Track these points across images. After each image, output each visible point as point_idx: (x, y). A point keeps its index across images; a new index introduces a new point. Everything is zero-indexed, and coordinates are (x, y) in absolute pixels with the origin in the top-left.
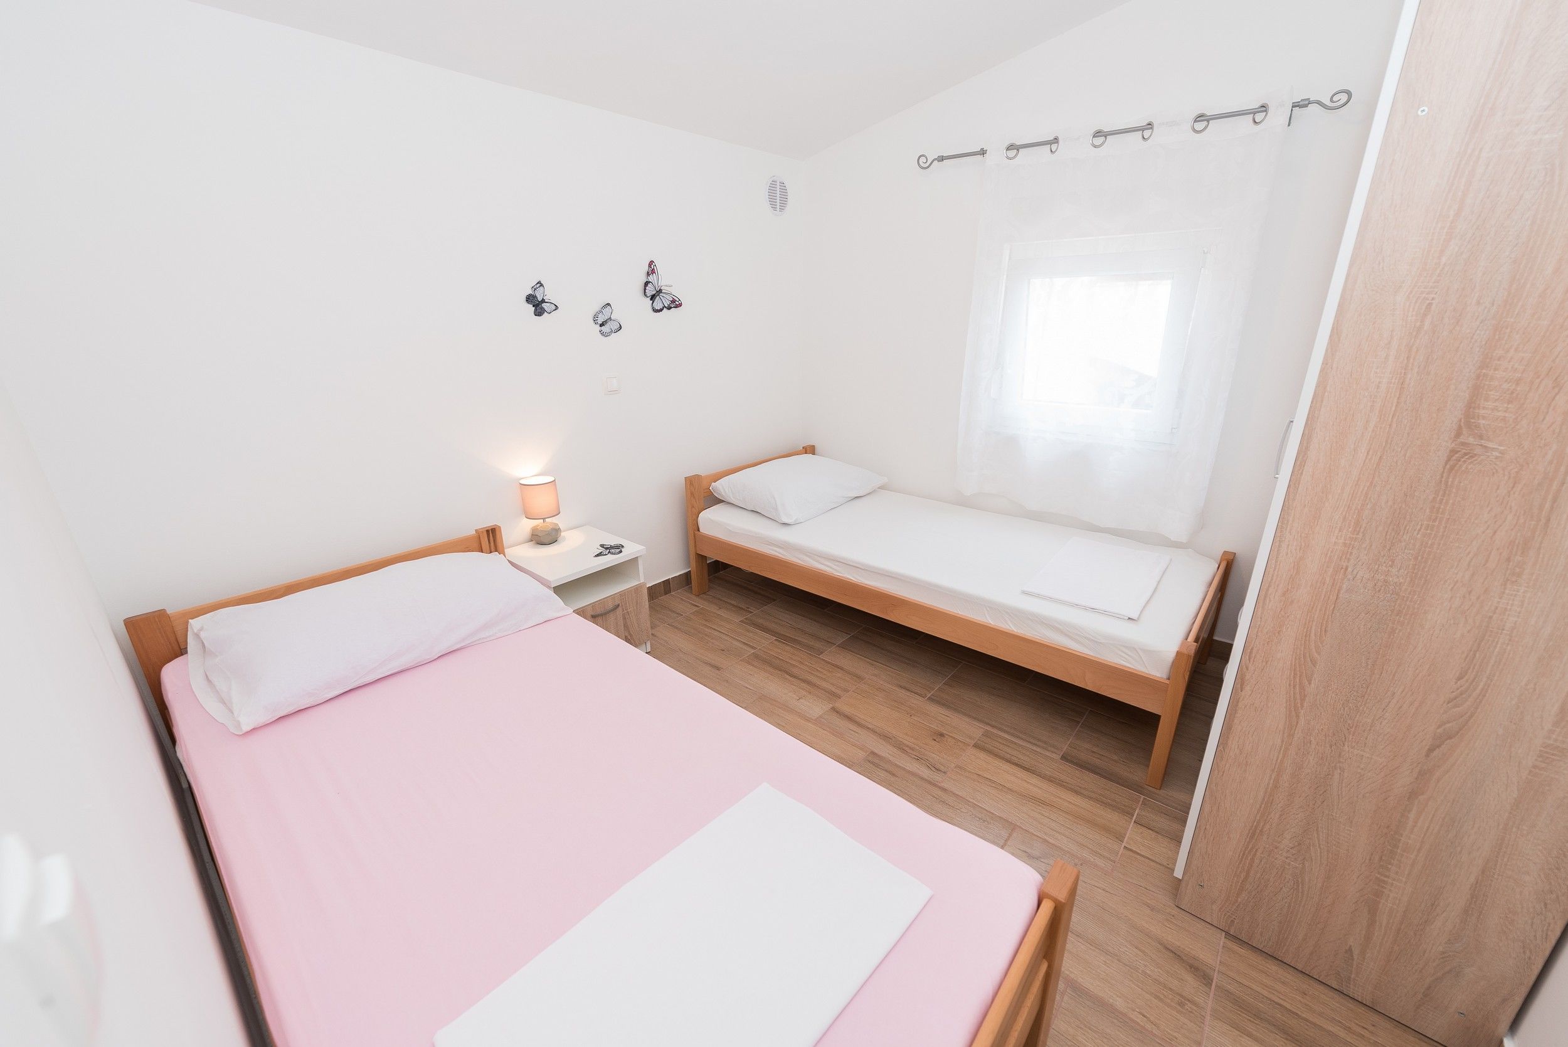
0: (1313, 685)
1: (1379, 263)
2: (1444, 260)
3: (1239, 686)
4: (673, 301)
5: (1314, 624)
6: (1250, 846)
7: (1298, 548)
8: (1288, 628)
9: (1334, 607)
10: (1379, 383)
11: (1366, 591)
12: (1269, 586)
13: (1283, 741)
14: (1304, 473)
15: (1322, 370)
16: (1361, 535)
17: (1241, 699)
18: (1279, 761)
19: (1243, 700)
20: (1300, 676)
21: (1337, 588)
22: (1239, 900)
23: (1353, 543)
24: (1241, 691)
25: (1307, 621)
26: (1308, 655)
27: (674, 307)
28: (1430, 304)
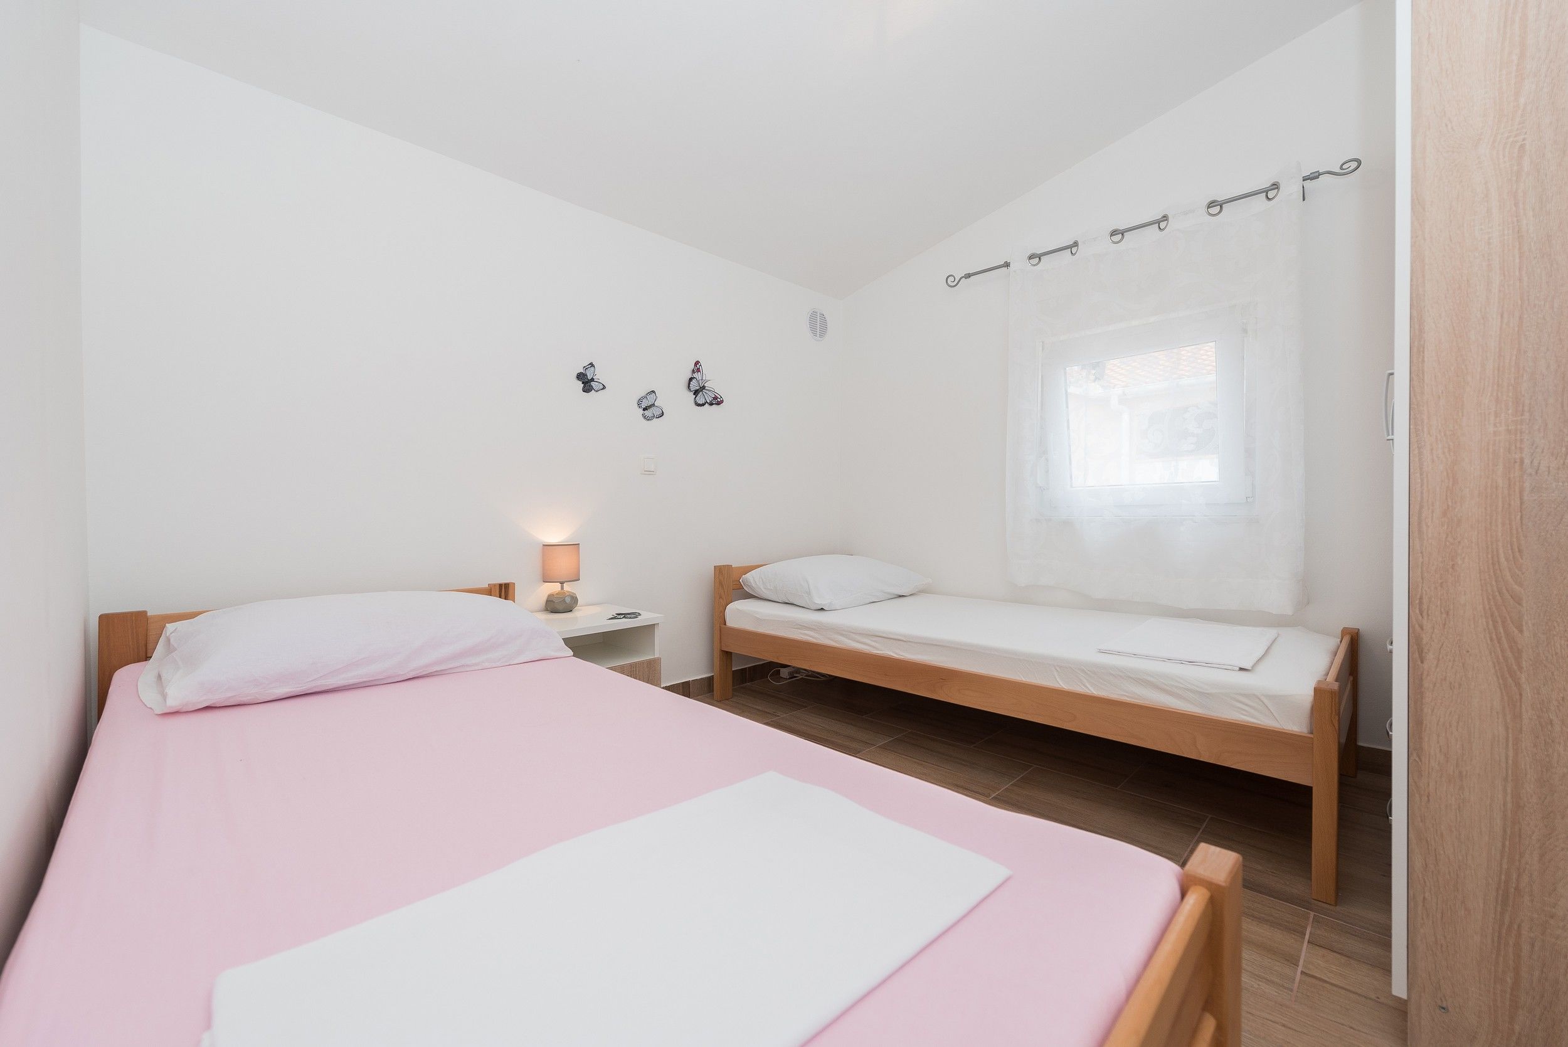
0: (1526, 634)
1: (1446, 125)
2: (1522, 100)
3: (1417, 655)
4: (715, 398)
5: (1500, 544)
6: (1507, 919)
7: (1446, 450)
8: (1464, 558)
9: (1521, 517)
10: (1489, 239)
11: (1561, 484)
12: (1421, 507)
13: (1507, 729)
14: (1426, 359)
15: (1413, 245)
16: (1527, 416)
17: (1425, 673)
18: (1510, 762)
19: (1428, 675)
20: (1503, 622)
21: (1517, 490)
22: (1517, 1028)
23: (1519, 427)
24: (1422, 662)
25: (1489, 543)
26: (1504, 591)
27: (716, 404)
28: (1522, 147)
